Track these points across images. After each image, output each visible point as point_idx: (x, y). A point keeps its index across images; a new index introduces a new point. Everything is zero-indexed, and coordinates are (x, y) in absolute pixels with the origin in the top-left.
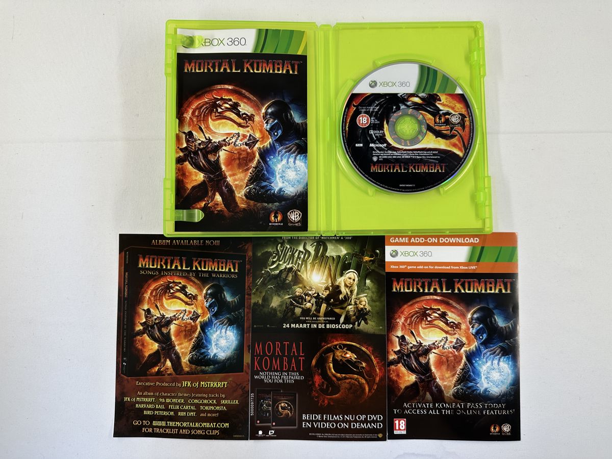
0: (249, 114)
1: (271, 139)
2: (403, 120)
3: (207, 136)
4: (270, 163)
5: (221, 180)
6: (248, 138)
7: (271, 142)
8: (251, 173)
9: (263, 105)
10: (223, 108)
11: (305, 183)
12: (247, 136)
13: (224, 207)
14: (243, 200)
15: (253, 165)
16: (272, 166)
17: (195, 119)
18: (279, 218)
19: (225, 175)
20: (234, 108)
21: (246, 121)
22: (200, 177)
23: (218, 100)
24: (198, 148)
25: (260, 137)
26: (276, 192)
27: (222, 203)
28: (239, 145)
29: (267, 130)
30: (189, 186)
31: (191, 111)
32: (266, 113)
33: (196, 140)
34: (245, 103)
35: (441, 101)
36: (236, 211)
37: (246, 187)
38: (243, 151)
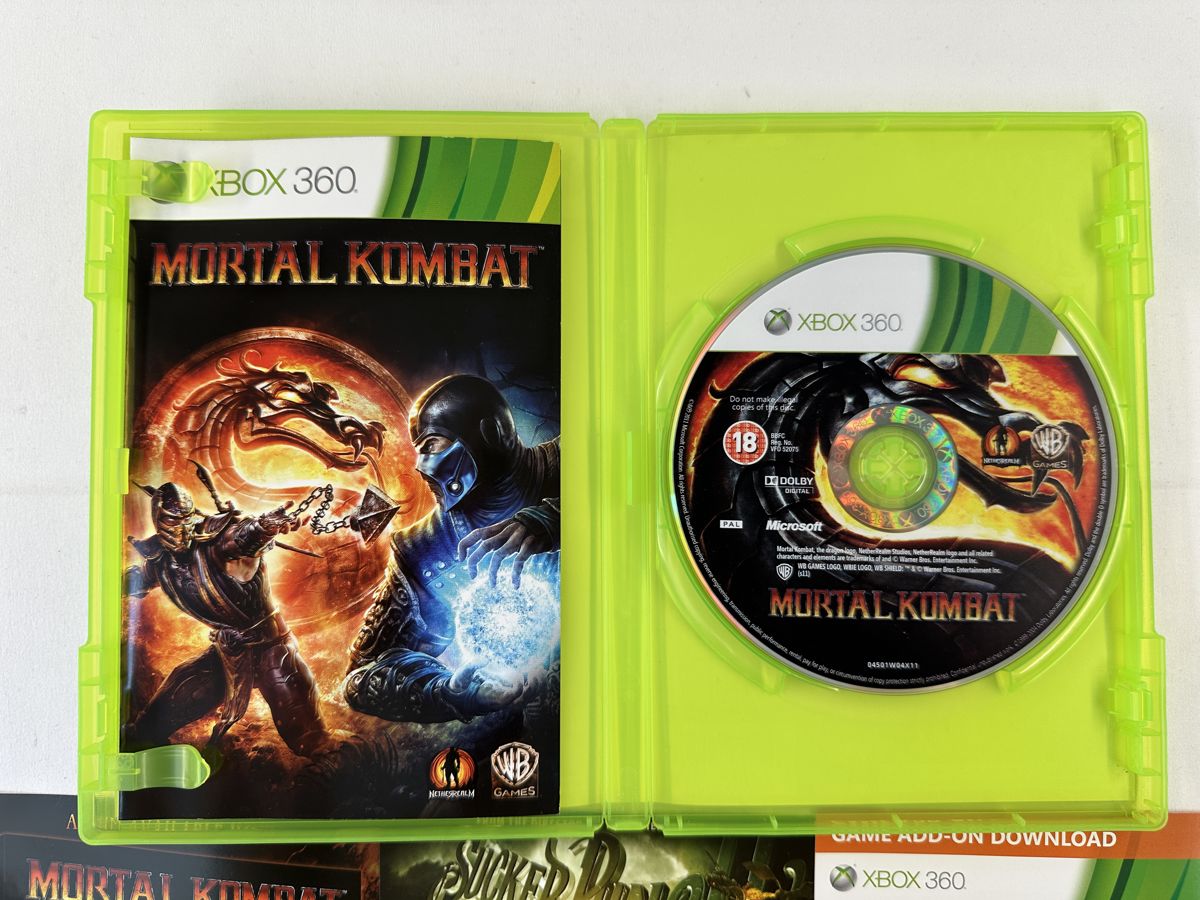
0: (365, 423)
1: (437, 507)
2: (880, 444)
3: (223, 498)
4: (435, 585)
5: (267, 646)
6: (360, 502)
7: (439, 515)
8: (368, 622)
9: (413, 393)
10: (276, 403)
11: (552, 648)
12: (357, 496)
13: (278, 739)
14: (343, 715)
15: (376, 596)
16: (441, 595)
17: (183, 444)
18: (463, 774)
19: (282, 629)
20: (316, 403)
21: (356, 446)
22: (200, 637)
23: (262, 377)
24: (193, 539)
25: (403, 498)
26: (452, 684)
27: (271, 722)
28: (331, 527)
29: (425, 476)
30: (166, 668)
31: (170, 417)
32: (423, 420)
33: (186, 515)
34: (352, 386)
35: (1003, 380)
36: (317, 750)
37: (352, 669)
38: (345, 546)
